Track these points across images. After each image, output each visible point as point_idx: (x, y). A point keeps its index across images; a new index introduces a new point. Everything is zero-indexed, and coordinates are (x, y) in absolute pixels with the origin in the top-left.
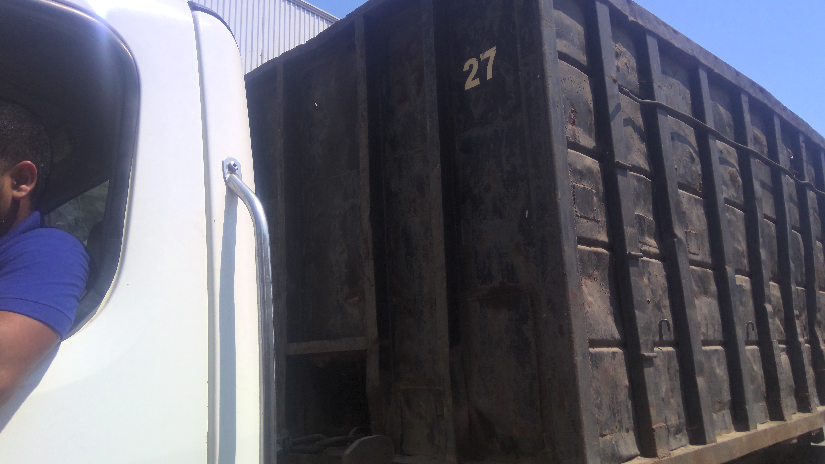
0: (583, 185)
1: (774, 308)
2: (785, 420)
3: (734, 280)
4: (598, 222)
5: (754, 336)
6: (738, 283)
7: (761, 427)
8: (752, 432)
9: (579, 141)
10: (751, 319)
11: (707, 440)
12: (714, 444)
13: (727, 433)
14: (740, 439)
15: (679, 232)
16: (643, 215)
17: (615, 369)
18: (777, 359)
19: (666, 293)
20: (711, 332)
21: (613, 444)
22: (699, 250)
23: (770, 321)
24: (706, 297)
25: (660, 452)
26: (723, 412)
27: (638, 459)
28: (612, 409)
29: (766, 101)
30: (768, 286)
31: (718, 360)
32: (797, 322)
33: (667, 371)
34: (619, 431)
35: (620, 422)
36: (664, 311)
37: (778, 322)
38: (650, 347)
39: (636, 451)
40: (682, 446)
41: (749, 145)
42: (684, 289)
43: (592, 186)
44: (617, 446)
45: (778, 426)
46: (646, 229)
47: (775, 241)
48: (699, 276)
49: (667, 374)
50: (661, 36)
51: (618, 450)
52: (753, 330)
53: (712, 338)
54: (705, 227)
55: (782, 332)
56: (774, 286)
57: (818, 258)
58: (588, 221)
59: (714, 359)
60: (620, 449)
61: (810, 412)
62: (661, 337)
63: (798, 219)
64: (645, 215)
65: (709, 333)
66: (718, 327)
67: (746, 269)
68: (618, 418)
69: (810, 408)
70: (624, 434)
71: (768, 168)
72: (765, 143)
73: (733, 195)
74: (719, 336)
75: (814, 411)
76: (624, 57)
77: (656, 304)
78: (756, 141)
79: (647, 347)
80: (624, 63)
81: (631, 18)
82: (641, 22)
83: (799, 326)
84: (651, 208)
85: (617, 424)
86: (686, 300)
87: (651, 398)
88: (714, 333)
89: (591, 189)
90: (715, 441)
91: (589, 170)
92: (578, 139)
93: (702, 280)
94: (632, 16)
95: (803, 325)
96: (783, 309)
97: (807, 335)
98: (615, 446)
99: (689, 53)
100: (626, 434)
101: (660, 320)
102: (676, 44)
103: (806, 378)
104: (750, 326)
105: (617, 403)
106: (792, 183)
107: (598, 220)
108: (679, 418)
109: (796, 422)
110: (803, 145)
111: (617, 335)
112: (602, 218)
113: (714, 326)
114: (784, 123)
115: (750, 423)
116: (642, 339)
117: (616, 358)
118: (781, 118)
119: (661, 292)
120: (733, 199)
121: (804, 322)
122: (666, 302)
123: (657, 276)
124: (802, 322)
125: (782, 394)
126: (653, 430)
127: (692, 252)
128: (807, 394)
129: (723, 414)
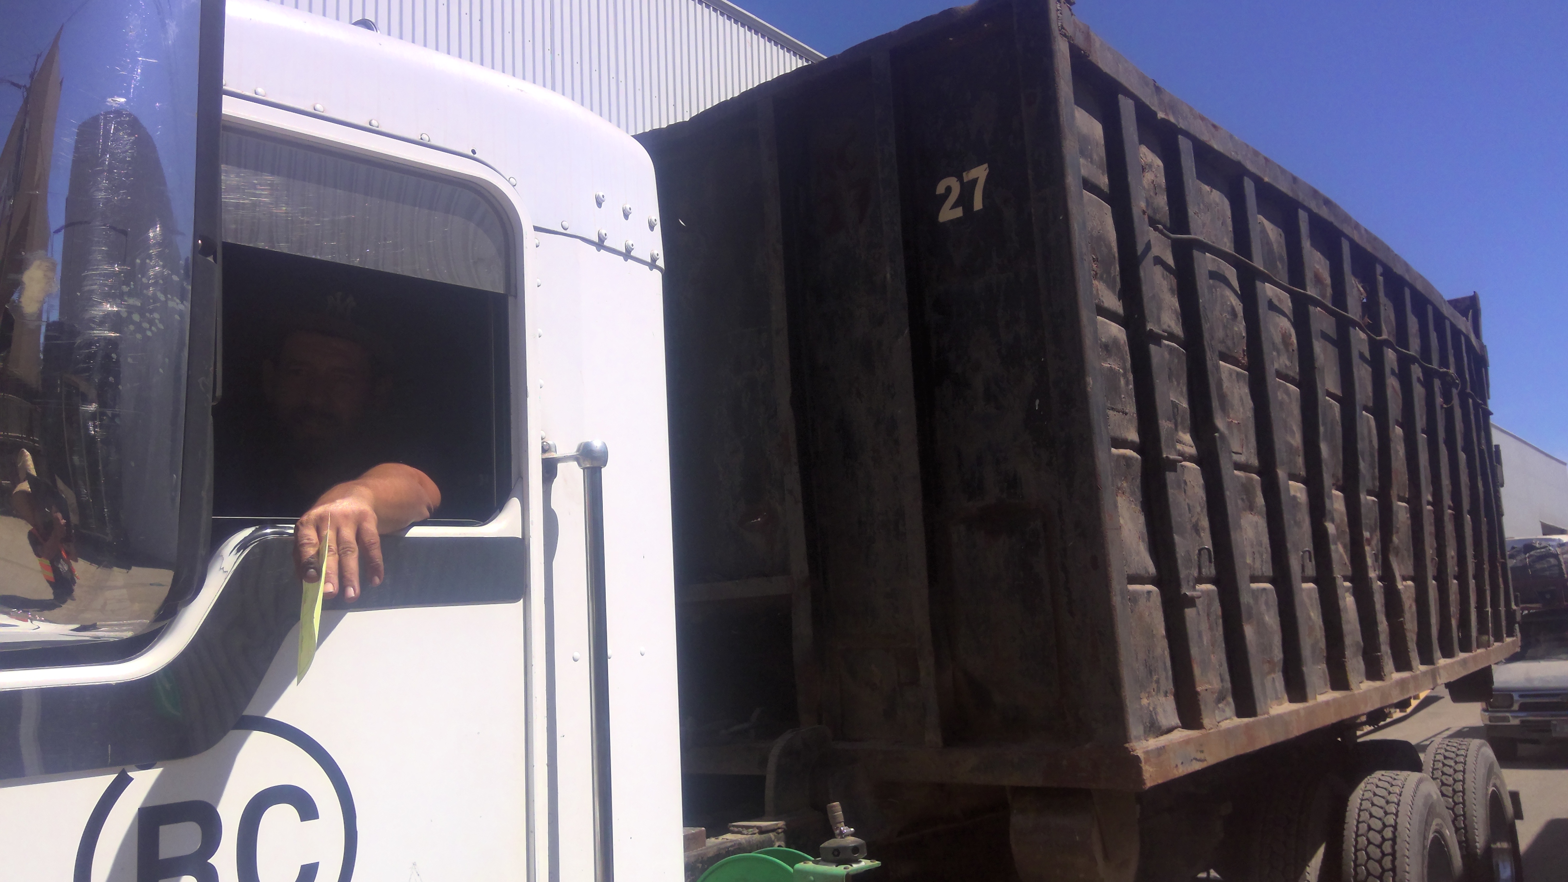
0: (1109, 364)
1: (1337, 528)
2: (1352, 689)
3: (1288, 490)
4: (1126, 414)
5: (1311, 570)
6: (1292, 493)
7: (1321, 698)
8: (1310, 703)
9: (1103, 302)
10: (1308, 546)
11: (1259, 710)
12: (1266, 716)
13: (1278, 705)
14: (1297, 712)
15: (1220, 423)
16: (1177, 402)
17: (1150, 614)
18: (1341, 603)
19: (1205, 510)
20: (1258, 564)
21: (1151, 711)
22: (1243, 448)
23: (1333, 547)
24: (1252, 514)
25: (1206, 722)
26: (1273, 675)
27: (1179, 731)
28: (1148, 665)
29: (1331, 219)
30: (1331, 497)
31: (1267, 603)
32: (1367, 548)
33: (1206, 618)
34: (1157, 694)
35: (1158, 682)
36: (1202, 534)
37: (1341, 549)
38: (1191, 584)
39: (1175, 720)
40: (1226, 719)
41: (1308, 288)
42: (1228, 504)
43: (1119, 365)
44: (1156, 714)
45: (1344, 697)
46: (1179, 420)
47: (1339, 429)
48: (1243, 485)
49: (1207, 621)
50: (1197, 135)
51: (1157, 719)
52: (1310, 561)
53: (1260, 574)
54: (1250, 414)
55: (1346, 564)
56: (1337, 496)
57: (1397, 452)
58: (1115, 413)
59: (1263, 600)
60: (1159, 718)
61: (1383, 680)
62: (1200, 572)
63: (1371, 394)
64: (1178, 400)
65: (1256, 566)
66: (1267, 556)
67: (1301, 473)
68: (1155, 678)
69: (1383, 674)
70: (1162, 699)
71: (1332, 320)
72: (1328, 281)
73: (1286, 366)
74: (1268, 570)
75: (1387, 678)
76: (1150, 172)
77: (1193, 526)
78: (1318, 280)
79: (1188, 585)
80: (1150, 181)
81: (1161, 115)
82: (1172, 120)
83: (1370, 553)
84: (1185, 389)
85: (1155, 686)
86: (1230, 519)
87: (1194, 651)
88: (1262, 565)
89: (1118, 369)
90: (1268, 713)
91: (1115, 341)
92: (1101, 298)
93: (1247, 489)
94: (1162, 111)
95: (1374, 553)
96: (1348, 530)
97: (1379, 569)
98: (1154, 714)
99: (1232, 158)
100: (1164, 698)
101: (1199, 548)
102: (1215, 147)
103: (1378, 630)
104: (1307, 554)
105: (1153, 657)
106: (1364, 339)
107: (1127, 411)
108: (1222, 680)
109: (1365, 692)
110: (1381, 279)
111: (1152, 569)
112: (1131, 408)
113: (1262, 556)
114: (1355, 248)
115: (1309, 690)
116: (1183, 573)
117: (1151, 599)
118: (1352, 242)
119: (1199, 509)
120: (1285, 371)
121: (1375, 548)
122: (1205, 523)
123: (1194, 487)
124: (1373, 550)
125: (1348, 653)
126: (1197, 693)
127: (1234, 451)
128: (1379, 654)
129: (1273, 678)
